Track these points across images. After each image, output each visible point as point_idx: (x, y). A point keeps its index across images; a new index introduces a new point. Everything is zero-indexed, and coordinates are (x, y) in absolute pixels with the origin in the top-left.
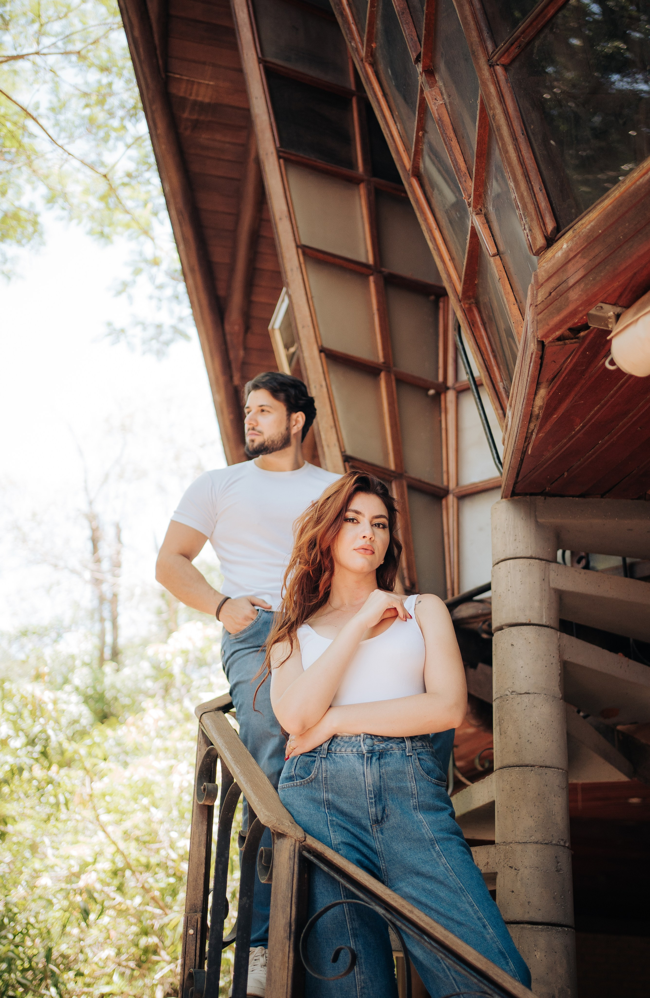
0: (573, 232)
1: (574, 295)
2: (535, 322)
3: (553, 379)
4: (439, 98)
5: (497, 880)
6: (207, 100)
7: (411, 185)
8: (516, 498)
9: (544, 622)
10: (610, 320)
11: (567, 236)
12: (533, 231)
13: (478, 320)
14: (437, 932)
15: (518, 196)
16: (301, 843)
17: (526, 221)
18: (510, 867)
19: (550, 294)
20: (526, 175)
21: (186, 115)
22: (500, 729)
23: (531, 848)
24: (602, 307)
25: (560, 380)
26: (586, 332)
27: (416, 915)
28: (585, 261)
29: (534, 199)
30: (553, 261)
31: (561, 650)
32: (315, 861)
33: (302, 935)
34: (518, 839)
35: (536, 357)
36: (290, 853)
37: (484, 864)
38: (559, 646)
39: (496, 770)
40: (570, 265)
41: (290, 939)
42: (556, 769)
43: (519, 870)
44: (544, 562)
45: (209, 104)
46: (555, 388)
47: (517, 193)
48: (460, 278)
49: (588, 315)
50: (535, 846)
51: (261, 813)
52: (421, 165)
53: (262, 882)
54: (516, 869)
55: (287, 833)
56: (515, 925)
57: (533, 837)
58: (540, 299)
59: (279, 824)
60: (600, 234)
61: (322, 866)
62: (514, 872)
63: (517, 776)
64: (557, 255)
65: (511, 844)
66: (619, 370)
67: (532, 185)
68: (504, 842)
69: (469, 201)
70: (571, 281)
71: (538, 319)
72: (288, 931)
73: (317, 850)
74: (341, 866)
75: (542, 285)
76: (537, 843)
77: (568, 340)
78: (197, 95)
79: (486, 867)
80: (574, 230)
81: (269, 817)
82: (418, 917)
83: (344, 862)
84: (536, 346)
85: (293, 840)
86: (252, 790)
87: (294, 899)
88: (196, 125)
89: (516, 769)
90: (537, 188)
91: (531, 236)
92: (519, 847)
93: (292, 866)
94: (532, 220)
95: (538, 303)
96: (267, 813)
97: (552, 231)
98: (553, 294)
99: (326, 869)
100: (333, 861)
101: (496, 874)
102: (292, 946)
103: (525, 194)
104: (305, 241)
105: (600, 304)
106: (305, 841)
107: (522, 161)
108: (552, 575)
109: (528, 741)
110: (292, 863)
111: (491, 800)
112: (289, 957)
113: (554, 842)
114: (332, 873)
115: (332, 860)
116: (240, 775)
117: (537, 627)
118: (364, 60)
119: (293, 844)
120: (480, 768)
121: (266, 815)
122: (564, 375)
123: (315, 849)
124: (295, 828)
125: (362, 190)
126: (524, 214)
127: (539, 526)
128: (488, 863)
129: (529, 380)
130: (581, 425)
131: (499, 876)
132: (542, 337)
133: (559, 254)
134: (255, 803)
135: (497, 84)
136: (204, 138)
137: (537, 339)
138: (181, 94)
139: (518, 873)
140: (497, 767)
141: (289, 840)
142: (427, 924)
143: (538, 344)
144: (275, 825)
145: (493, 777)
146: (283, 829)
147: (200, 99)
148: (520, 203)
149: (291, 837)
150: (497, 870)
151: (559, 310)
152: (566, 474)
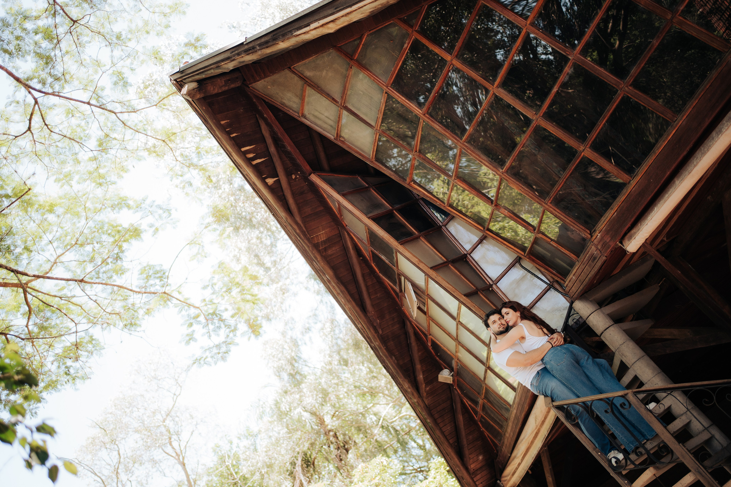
1: (611, 243)
19: (602, 245)
20: (574, 224)
21: (321, 248)
23: (656, 377)
28: (609, 236)
31: (621, 328)
34: (650, 378)
39: (629, 368)
42: (644, 356)
44: (600, 310)
45: (326, 239)
57: (654, 375)
58: (599, 248)
63: (637, 364)
68: (647, 381)
75: (598, 245)
78: (321, 239)
88: (325, 249)
89: (637, 362)
97: (590, 232)
108: (604, 311)
109: (634, 354)
125: (422, 239)
127: (591, 301)
135: (551, 207)
136: (330, 252)
138: (316, 242)
140: (631, 366)
151: (609, 248)
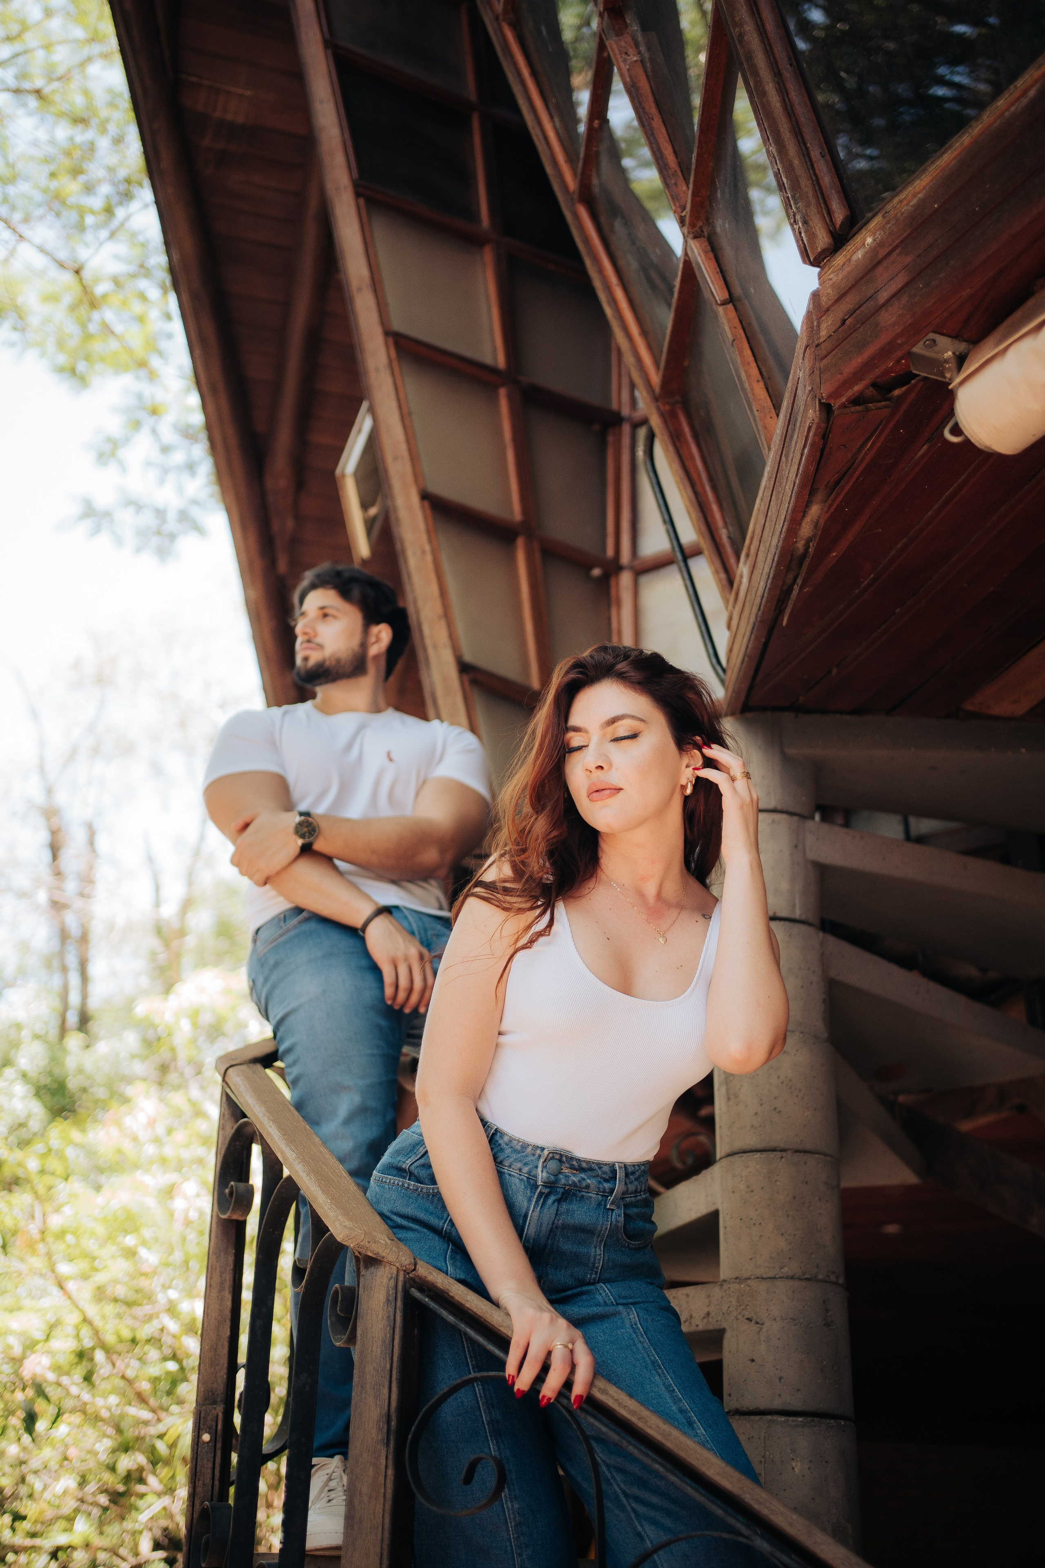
0: (884, 217)
1: (888, 318)
2: (817, 372)
3: (837, 483)
4: (631, 51)
5: (726, 1343)
6: (240, 120)
7: (576, 216)
8: (749, 715)
9: (797, 914)
10: (947, 366)
11: (872, 225)
12: (811, 223)
13: (687, 429)
14: (651, 1427)
15: (783, 167)
16: (408, 1273)
17: (797, 208)
18: (748, 1319)
19: (844, 322)
20: (797, 132)
21: (206, 142)
22: (727, 1090)
23: (782, 1287)
24: (934, 341)
25: (850, 484)
26: (904, 389)
27: (612, 1397)
28: (909, 259)
29: (811, 172)
30: (847, 269)
31: (824, 961)
32: (432, 1305)
33: (410, 1437)
34: (760, 1272)
35: (815, 435)
36: (388, 1291)
37: (703, 1315)
38: (822, 955)
39: (721, 1159)
40: (880, 269)
41: (388, 1444)
42: (821, 1156)
43: (763, 1324)
44: (795, 818)
45: (243, 126)
46: (840, 499)
47: (781, 162)
48: (656, 363)
49: (909, 355)
50: (790, 1283)
51: (337, 1223)
52: (595, 181)
53: (338, 1344)
54: (757, 1323)
55: (383, 1257)
56: (758, 1417)
57: (786, 1269)
58: (824, 333)
59: (369, 1242)
60: (937, 210)
61: (444, 1313)
62: (754, 1328)
63: (758, 1167)
64: (855, 258)
65: (749, 1282)
66: (968, 442)
67: (807, 149)
68: (737, 1278)
69: (683, 214)
70: (883, 296)
71: (822, 365)
72: (385, 1430)
73: (436, 1287)
74: (479, 1312)
75: (828, 310)
76: (792, 1278)
77: (872, 403)
78: (225, 111)
79: (705, 1320)
80: (886, 213)
81: (350, 1229)
82: (616, 1400)
83: (483, 1307)
84: (818, 413)
85: (394, 1268)
86: (319, 1186)
87: (394, 1372)
88: (223, 159)
89: (755, 1156)
90: (815, 153)
91: (806, 232)
92: (763, 1286)
93: (392, 1314)
94: (808, 206)
95: (822, 340)
96: (347, 1223)
97: (842, 223)
98: (848, 322)
99: (451, 1319)
100: (464, 1305)
101: (721, 1332)
102: (391, 1457)
103: (796, 162)
104: (398, 325)
105: (931, 336)
106: (414, 1270)
107: (789, 109)
108: (810, 839)
109: (775, 1109)
110: (391, 1309)
111: (712, 1209)
112: (386, 1476)
113: (820, 1277)
114: (463, 1326)
115: (463, 1302)
116: (296, 1162)
117: (787, 923)
118: (501, 18)
119: (394, 1276)
120: (678, 1165)
121: (345, 1226)
122: (857, 473)
123: (433, 1283)
124: (398, 1247)
125: (488, 255)
126: (793, 197)
127: (787, 760)
128: (708, 1314)
129: (797, 482)
130: (872, 576)
131: (728, 1336)
132: (830, 396)
133: (860, 254)
134: (326, 1208)
136: (235, 179)
137: (820, 400)
138: (199, 108)
139: (761, 1329)
140: (723, 1154)
141: (387, 1268)
142: (633, 1413)
143: (820, 410)
144: (362, 1243)
145: (715, 1171)
146: (376, 1250)
147: (229, 117)
148: (786, 178)
149: (390, 1263)
150: (724, 1325)
151: (861, 347)
152: (835, 671)
